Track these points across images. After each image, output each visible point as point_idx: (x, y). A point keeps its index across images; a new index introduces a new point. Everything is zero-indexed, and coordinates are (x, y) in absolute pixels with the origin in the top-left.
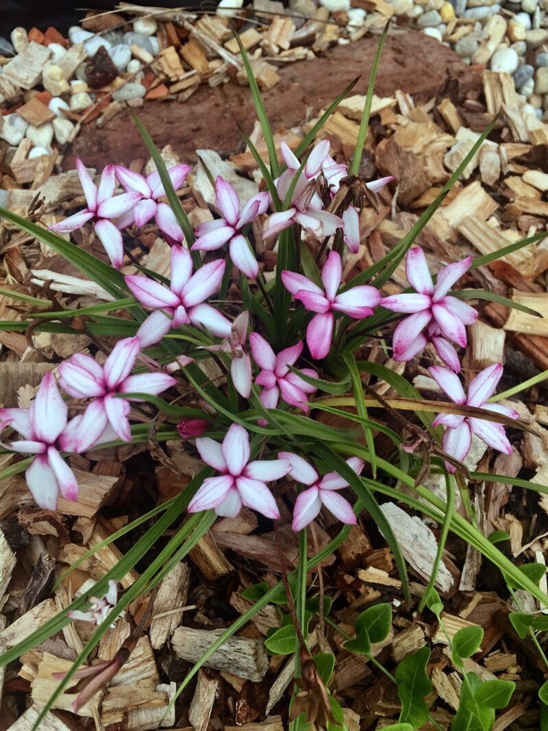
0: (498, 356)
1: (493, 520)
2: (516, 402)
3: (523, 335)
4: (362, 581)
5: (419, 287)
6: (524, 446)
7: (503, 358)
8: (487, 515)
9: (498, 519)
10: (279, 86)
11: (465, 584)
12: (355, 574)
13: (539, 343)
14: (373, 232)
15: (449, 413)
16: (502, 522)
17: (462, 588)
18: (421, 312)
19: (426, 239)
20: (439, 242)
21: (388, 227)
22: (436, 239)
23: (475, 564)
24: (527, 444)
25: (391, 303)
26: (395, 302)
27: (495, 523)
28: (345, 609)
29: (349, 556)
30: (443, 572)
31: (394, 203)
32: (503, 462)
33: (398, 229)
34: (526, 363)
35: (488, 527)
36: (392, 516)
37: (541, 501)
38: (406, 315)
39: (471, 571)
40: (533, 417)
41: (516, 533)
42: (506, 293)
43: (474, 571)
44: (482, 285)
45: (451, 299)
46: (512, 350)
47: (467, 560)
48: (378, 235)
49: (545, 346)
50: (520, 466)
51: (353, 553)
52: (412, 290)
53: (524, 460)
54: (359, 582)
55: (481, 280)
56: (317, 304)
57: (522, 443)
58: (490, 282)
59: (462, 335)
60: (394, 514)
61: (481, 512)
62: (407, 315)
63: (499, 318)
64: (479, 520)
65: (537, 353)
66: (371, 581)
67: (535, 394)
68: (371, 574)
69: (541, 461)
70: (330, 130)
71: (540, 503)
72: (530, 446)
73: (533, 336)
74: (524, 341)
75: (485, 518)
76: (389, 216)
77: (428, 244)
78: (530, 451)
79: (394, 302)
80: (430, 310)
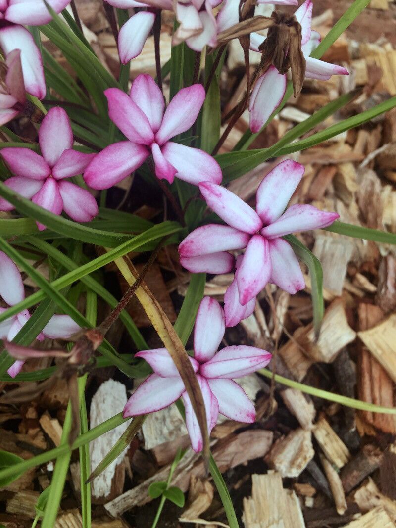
0: (330, 352)
1: (193, 476)
2: (308, 402)
3: (370, 354)
4: (39, 426)
5: (262, 205)
6: (281, 442)
7: (332, 357)
8: (192, 468)
9: (199, 479)
10: (381, 13)
11: (114, 505)
12: (40, 414)
13: (376, 372)
14: (331, 165)
15: (172, 356)
16: (199, 484)
17: (108, 506)
18: (239, 231)
19: (369, 208)
20: (378, 220)
21: (348, 171)
22: (378, 215)
23: (140, 498)
24: (284, 443)
25: (212, 192)
26: (219, 196)
27: (193, 480)
28: (11, 432)
29: (50, 396)
30: (105, 480)
31: (371, 156)
32: (249, 439)
33: (354, 180)
34: (349, 378)
35: (183, 478)
36: (114, 398)
37: (248, 498)
38: (220, 221)
39: (130, 501)
40: (311, 426)
41: (201, 505)
42: (392, 308)
43: (132, 502)
44: (379, 284)
45: (285, 248)
46: (348, 357)
47: (137, 489)
48: (333, 171)
49: (378, 380)
50: (260, 455)
51: (56, 397)
52: (252, 201)
53: (268, 453)
54: (36, 423)
55: (382, 279)
56: (129, 124)
57: (282, 438)
58: (387, 288)
59: (253, 290)
60: (117, 397)
61: (190, 462)
62: (222, 222)
63: (364, 323)
64: (181, 466)
65: (367, 379)
66: (47, 431)
67: (333, 410)
68: (51, 426)
69: (279, 467)
70: (380, 62)
71: (245, 500)
72: (284, 447)
73: (377, 362)
74: (365, 360)
75: (187, 469)
76: (357, 164)
77: (367, 213)
78: (279, 451)
79: (217, 195)
80: (249, 236)
